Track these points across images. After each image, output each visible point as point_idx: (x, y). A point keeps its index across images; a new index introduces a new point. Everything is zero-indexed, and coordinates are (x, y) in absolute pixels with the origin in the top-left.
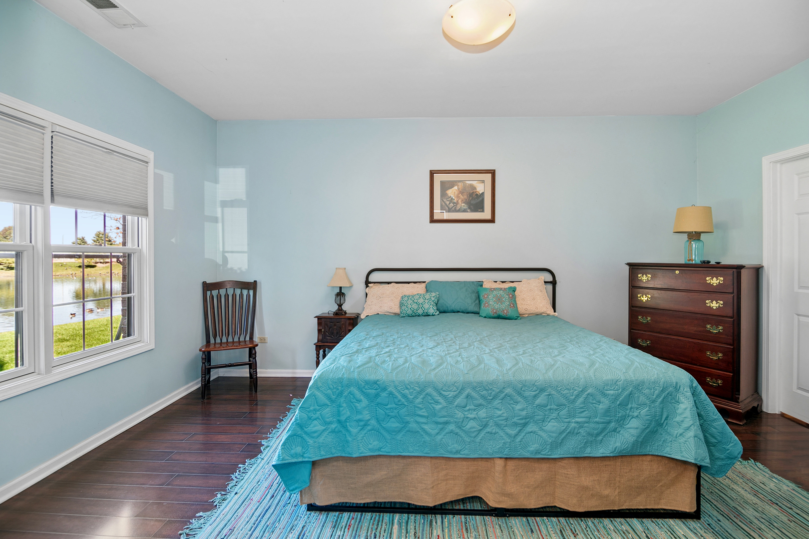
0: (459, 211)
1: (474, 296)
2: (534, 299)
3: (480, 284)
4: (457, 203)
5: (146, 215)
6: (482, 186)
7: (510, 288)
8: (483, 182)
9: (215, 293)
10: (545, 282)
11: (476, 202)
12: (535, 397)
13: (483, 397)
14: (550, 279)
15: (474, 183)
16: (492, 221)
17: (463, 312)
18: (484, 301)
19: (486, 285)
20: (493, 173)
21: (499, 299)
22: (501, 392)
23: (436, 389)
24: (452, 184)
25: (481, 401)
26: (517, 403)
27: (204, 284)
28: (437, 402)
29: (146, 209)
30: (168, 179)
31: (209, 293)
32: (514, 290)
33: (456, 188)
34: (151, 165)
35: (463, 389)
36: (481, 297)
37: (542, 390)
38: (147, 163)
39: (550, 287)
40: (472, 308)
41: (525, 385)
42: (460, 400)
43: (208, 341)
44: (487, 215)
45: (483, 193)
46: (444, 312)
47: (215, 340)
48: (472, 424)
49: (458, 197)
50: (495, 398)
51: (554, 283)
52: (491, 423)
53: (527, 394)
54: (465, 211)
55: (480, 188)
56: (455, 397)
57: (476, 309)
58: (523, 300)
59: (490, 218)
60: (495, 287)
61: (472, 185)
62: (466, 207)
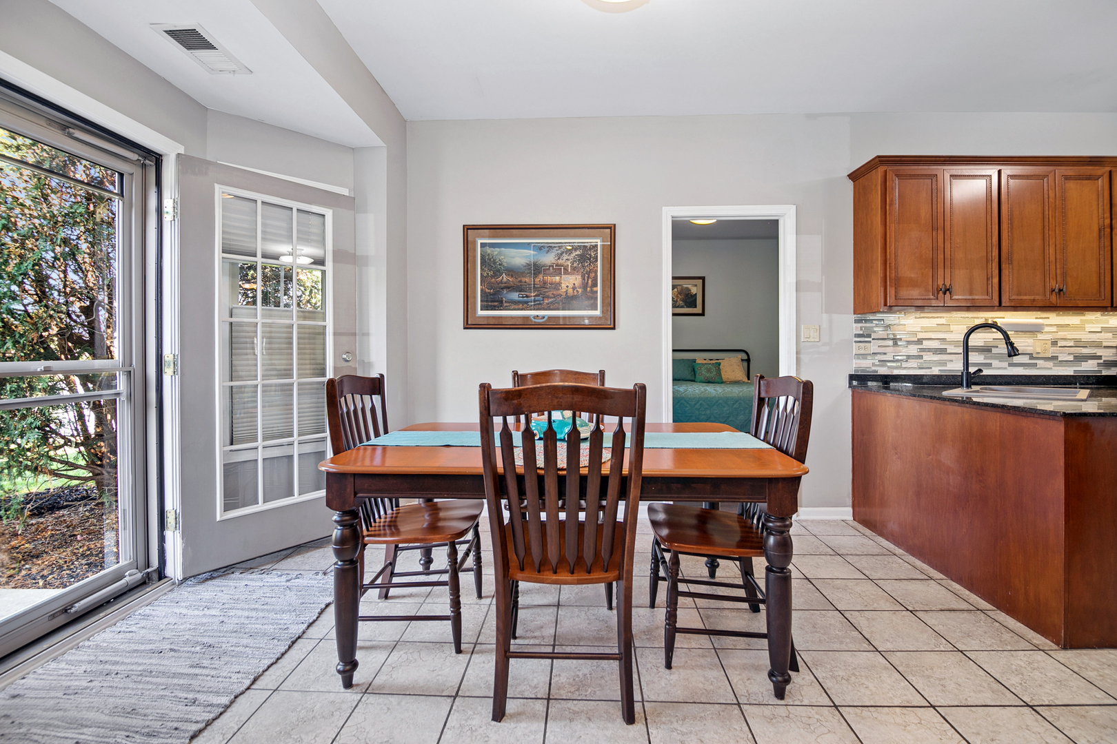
2: (734, 371)
3: (694, 361)
7: (717, 363)
8: (696, 285)
10: (742, 360)
11: (692, 300)
12: (733, 404)
13: (708, 404)
14: (746, 358)
15: (689, 286)
16: (703, 314)
17: (683, 380)
18: (698, 372)
19: (698, 361)
20: (703, 279)
21: (709, 371)
22: (717, 402)
25: (707, 407)
26: (724, 407)
28: (686, 407)
32: (719, 364)
35: (699, 401)
36: (696, 370)
37: (737, 402)
39: (746, 364)
40: (689, 377)
41: (728, 399)
42: (698, 406)
45: (696, 294)
48: (703, 417)
50: (714, 405)
51: (748, 360)
52: (712, 417)
53: (729, 403)
54: (682, 307)
55: (694, 290)
56: (695, 404)
57: (693, 378)
58: (726, 372)
59: (701, 312)
60: (705, 362)
61: (687, 289)
62: (683, 304)
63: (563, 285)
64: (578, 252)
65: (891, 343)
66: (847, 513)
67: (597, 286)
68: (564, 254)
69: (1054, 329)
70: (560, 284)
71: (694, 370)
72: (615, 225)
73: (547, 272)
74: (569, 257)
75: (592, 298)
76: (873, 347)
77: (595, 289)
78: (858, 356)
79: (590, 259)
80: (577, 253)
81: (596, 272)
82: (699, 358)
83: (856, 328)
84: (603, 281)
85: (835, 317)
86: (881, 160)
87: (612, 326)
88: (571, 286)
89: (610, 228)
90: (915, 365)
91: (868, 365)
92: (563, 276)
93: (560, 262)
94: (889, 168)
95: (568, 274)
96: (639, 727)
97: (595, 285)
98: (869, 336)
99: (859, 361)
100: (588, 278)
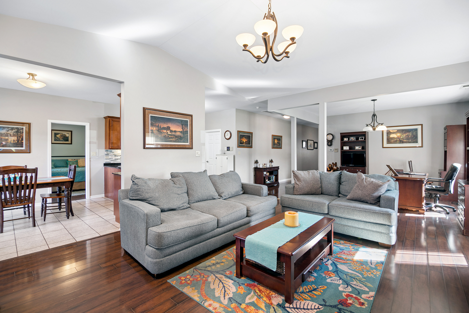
0: (60, 141)
1: (65, 163)
3: (67, 160)
4: (60, 139)
6: (68, 135)
8: (68, 134)
11: (66, 139)
12: (78, 173)
16: (71, 144)
17: (62, 167)
19: (69, 160)
20: (71, 132)
21: (73, 163)
23: (60, 173)
24: (58, 134)
32: (78, 161)
33: (59, 135)
35: (65, 173)
36: (68, 163)
37: (79, 172)
44: (70, 142)
45: (68, 137)
46: (56, 167)
49: (60, 137)
54: (62, 141)
55: (67, 135)
57: (66, 166)
58: (80, 163)
59: (70, 143)
60: (72, 160)
61: (65, 134)
62: (63, 140)
63: (9, 140)
64: (16, 130)
65: (114, 156)
66: (103, 195)
67: (23, 140)
68: (10, 130)
70: (8, 139)
71: (67, 163)
72: (30, 123)
73: (2, 135)
74: (12, 132)
75: (21, 144)
76: (110, 157)
77: (22, 141)
78: (106, 159)
79: (20, 132)
81: (23, 136)
82: (70, 159)
83: (106, 153)
84: (26, 139)
85: (100, 150)
86: (109, 117)
87: (29, 152)
88: (13, 140)
89: (28, 124)
90: (120, 161)
91: (108, 161)
92: (9, 137)
93: (8, 132)
94: (110, 119)
95: (12, 136)
96: (37, 228)
97: (22, 140)
98: (108, 154)
99: (106, 160)
100: (20, 138)
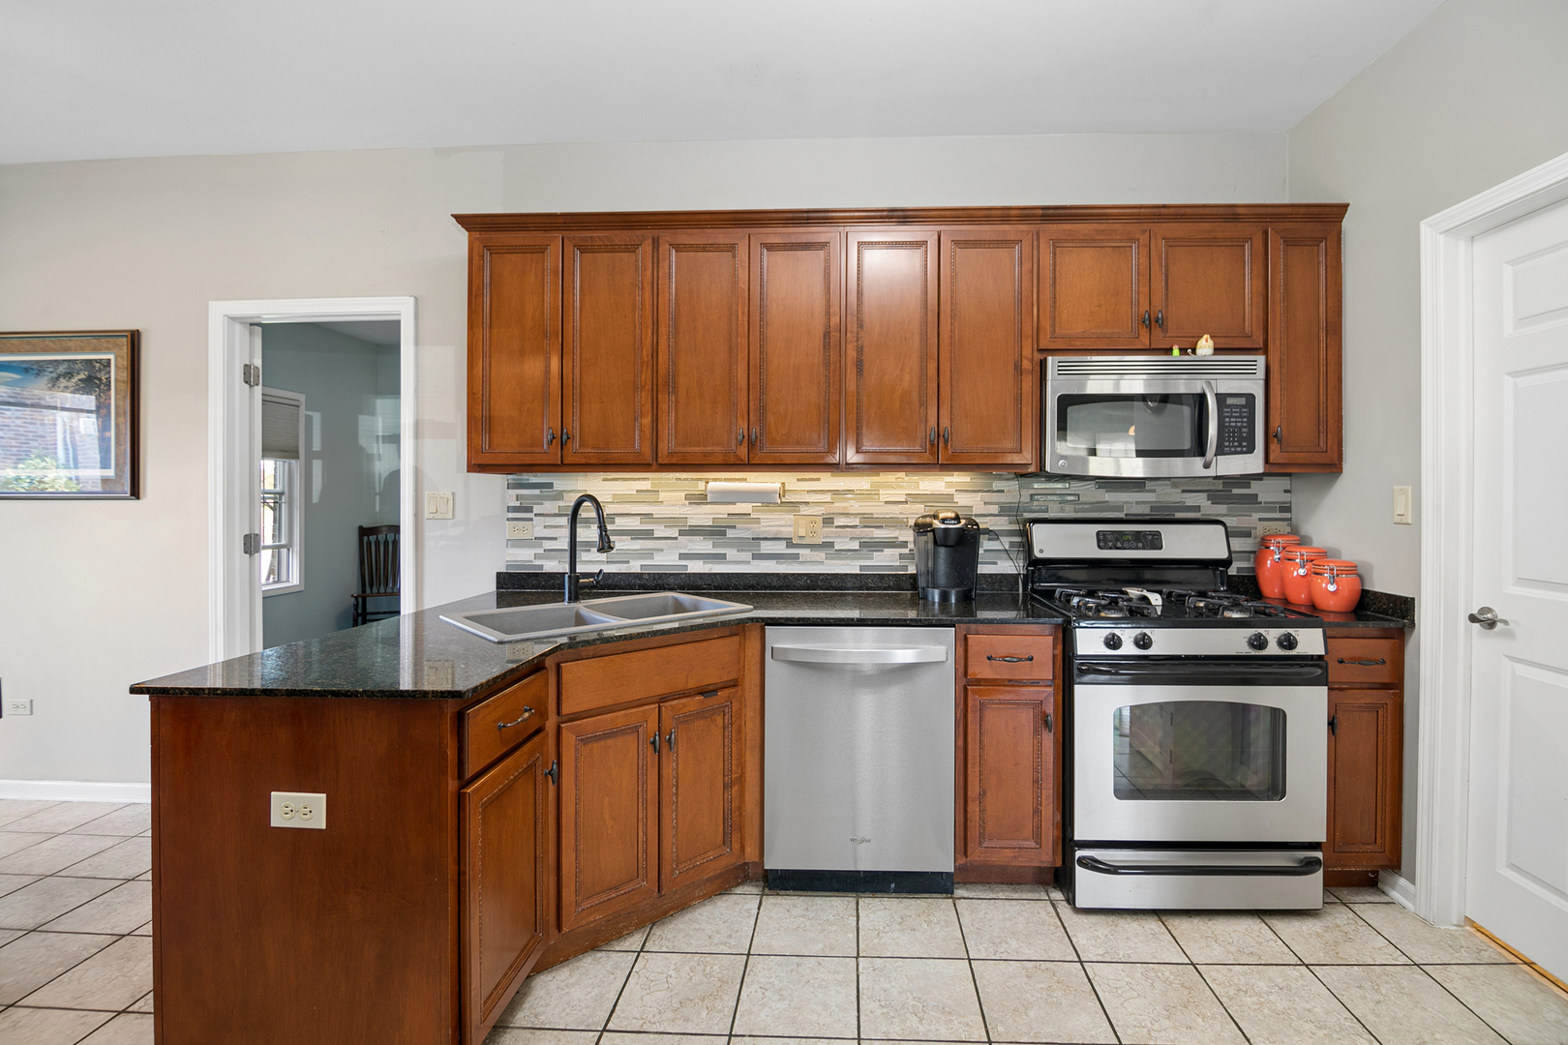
5: (297, 457)
9: (373, 538)
27: (361, 528)
29: (297, 452)
30: (317, 417)
31: (365, 538)
34: (303, 407)
38: (298, 406)
43: (364, 591)
47: (371, 589)
64: (82, 376)
65: (564, 521)
67: (109, 429)
68: (62, 380)
69: (828, 498)
72: (139, 331)
74: (68, 384)
76: (536, 527)
77: (107, 434)
78: (514, 543)
80: (80, 377)
81: (108, 407)
83: (510, 497)
87: (135, 493)
89: (132, 336)
91: (526, 558)
94: (476, 235)
98: (526, 509)
99: (512, 551)
